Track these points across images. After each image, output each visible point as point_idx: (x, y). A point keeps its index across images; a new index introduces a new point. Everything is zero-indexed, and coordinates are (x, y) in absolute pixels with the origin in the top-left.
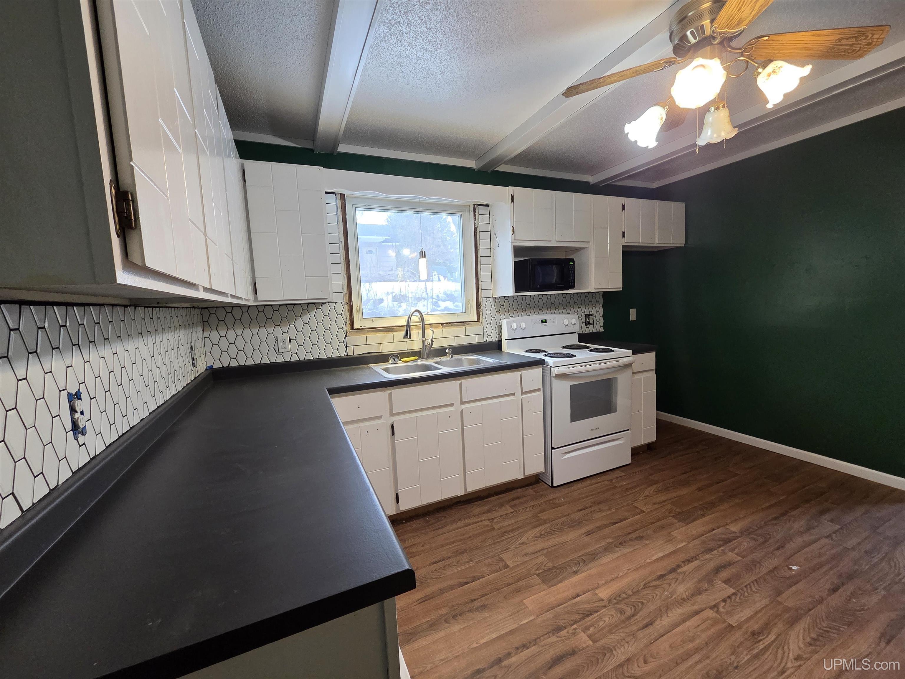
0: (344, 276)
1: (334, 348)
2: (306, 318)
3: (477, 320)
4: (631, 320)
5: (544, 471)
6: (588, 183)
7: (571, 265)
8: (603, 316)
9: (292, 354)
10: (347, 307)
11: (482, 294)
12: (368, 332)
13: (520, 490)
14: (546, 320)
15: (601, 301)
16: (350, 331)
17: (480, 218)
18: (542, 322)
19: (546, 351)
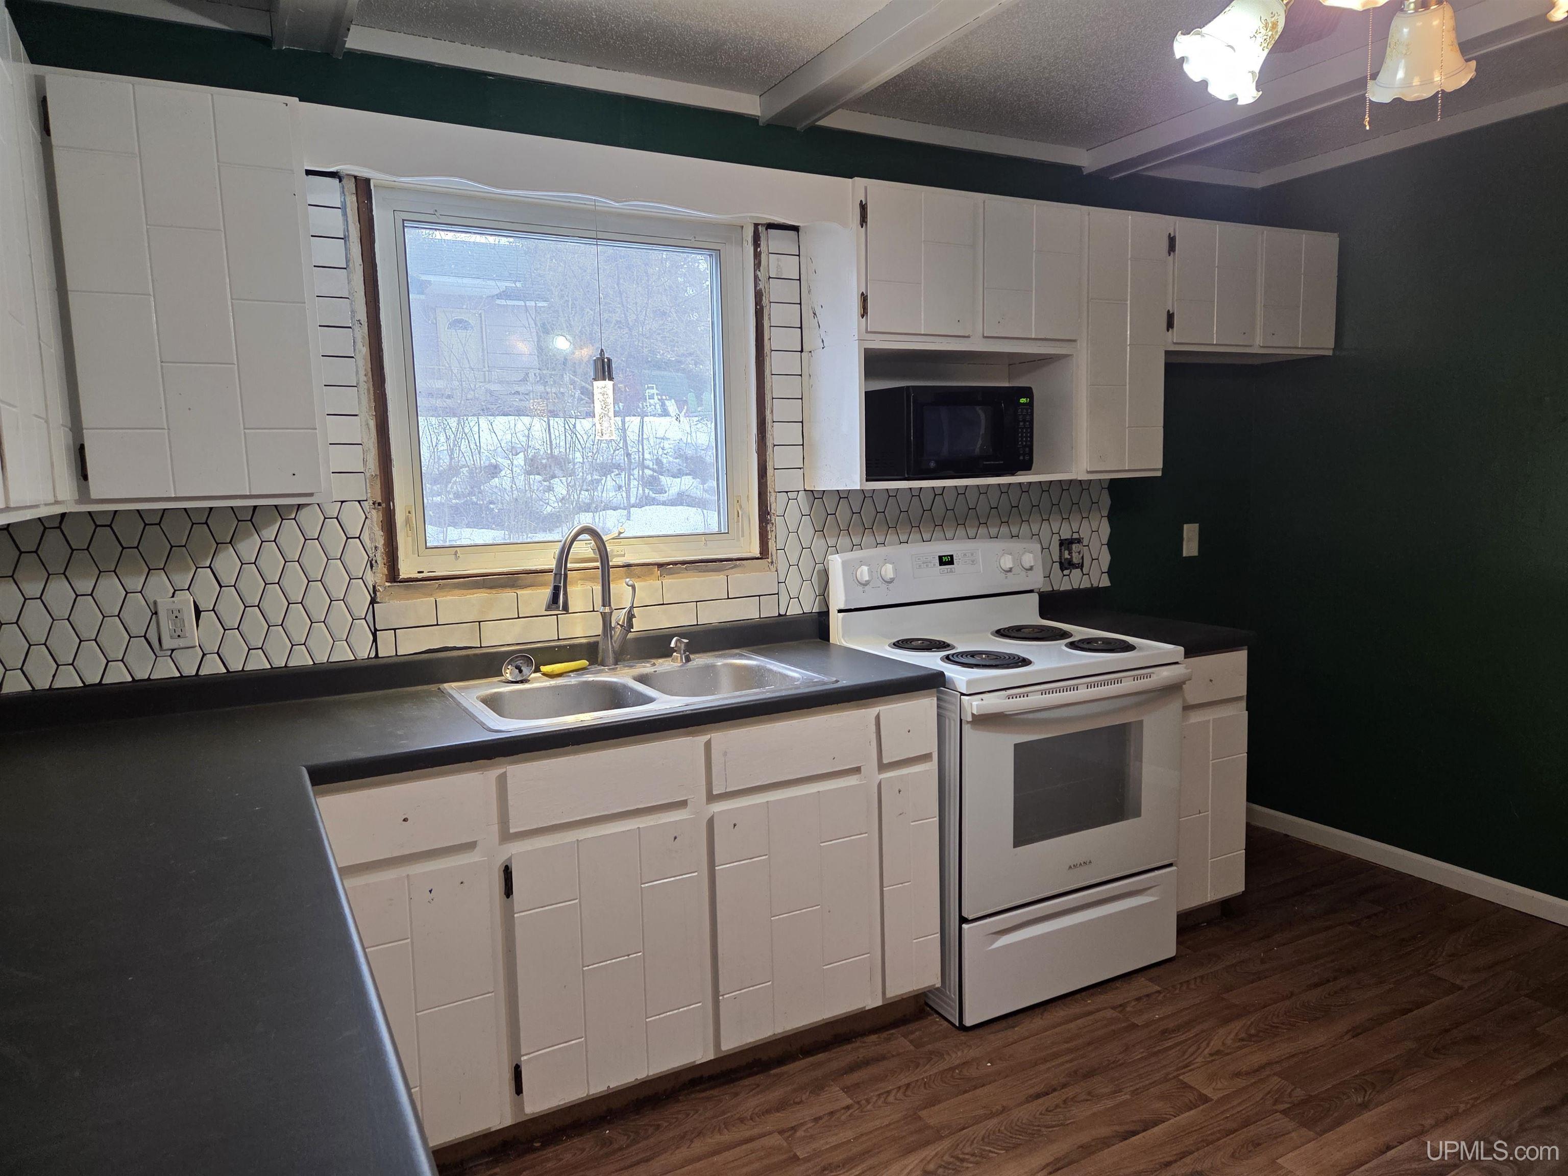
0: (367, 424)
1: (337, 635)
2: (249, 546)
3: (759, 556)
4: (1184, 555)
5: (939, 985)
6: (1079, 169)
7: (1024, 404)
8: (1109, 544)
9: (204, 655)
10: (376, 516)
11: (777, 481)
12: (440, 587)
13: (874, 1038)
14: (952, 556)
15: (1106, 501)
16: (388, 584)
17: (772, 264)
18: (942, 563)
19: (948, 645)
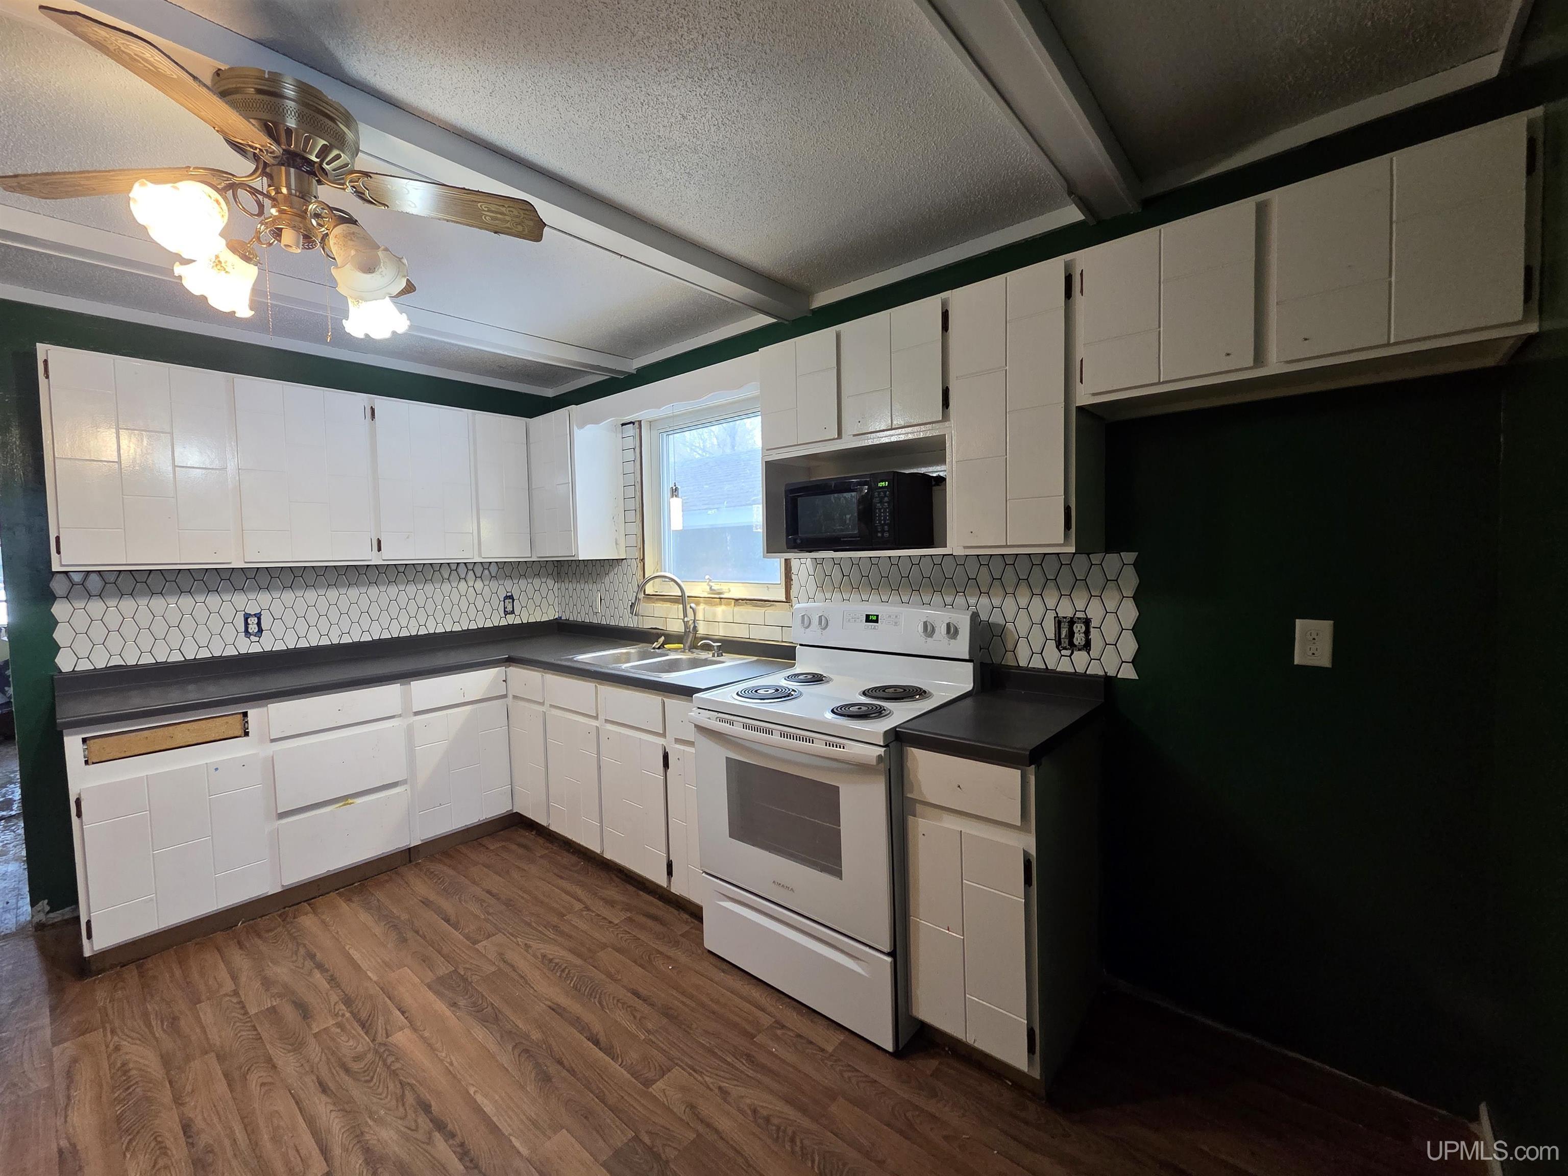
0: (638, 526)
2: (612, 576)
3: (784, 600)
4: (1294, 662)
7: (882, 487)
8: (1135, 630)
9: (602, 616)
10: (640, 565)
12: (657, 600)
14: (877, 616)
15: (1131, 579)
18: (868, 619)
